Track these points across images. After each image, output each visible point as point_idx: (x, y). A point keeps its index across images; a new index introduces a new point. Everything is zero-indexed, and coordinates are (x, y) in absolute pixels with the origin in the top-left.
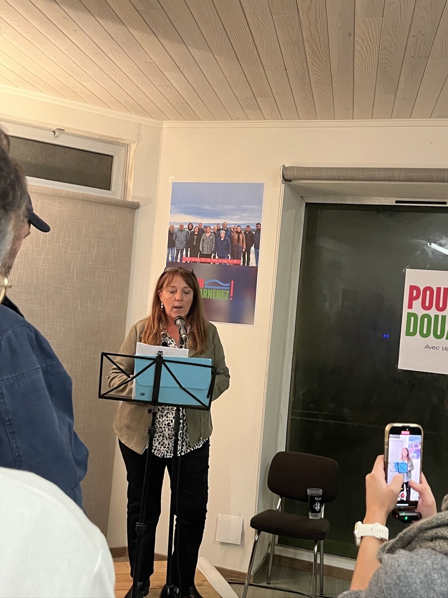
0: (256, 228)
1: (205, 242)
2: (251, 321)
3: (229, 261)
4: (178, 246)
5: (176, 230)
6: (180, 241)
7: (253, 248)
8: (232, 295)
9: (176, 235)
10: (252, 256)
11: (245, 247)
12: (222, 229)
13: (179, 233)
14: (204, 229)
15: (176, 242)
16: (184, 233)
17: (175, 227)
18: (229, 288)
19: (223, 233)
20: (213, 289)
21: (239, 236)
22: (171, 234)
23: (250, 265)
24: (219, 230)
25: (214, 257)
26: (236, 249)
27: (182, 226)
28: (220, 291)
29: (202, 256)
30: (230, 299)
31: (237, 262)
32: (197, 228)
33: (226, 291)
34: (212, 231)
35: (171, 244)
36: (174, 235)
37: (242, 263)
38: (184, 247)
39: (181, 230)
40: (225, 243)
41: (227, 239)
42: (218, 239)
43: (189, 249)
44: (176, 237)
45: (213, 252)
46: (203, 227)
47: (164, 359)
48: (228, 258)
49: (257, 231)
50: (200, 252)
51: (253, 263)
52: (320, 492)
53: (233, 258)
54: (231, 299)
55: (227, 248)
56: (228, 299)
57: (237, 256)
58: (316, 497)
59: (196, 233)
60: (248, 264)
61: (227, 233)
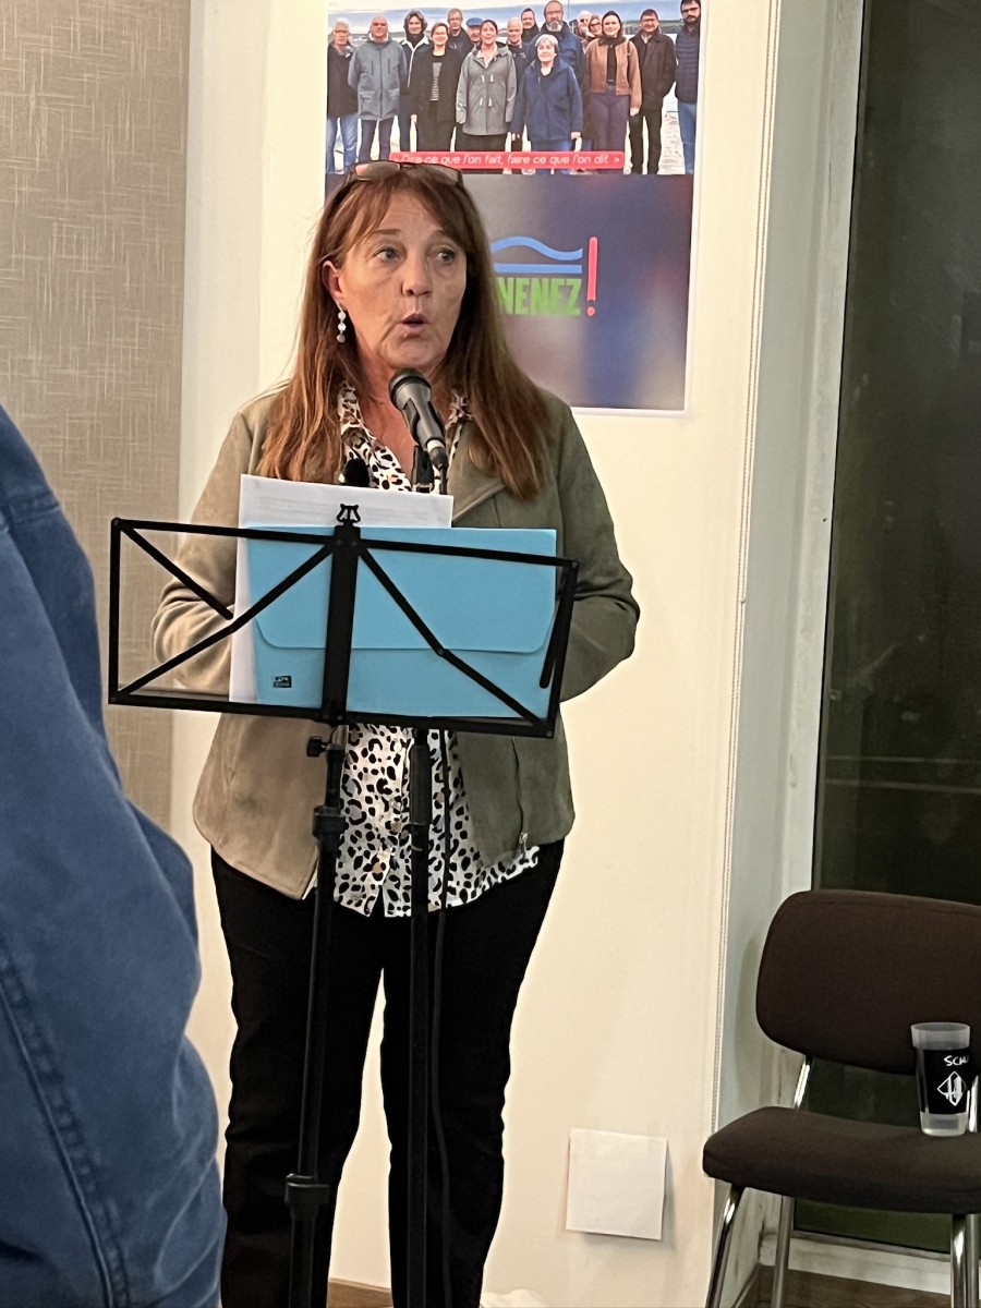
0: (680, 16)
1: (474, 88)
2: (672, 395)
3: (575, 157)
4: (366, 108)
5: (357, 43)
6: (377, 86)
7: (670, 102)
8: (592, 296)
9: (358, 61)
10: (670, 133)
11: (637, 98)
12: (545, 30)
13: (371, 53)
14: (470, 32)
15: (361, 93)
16: (391, 55)
17: (353, 30)
18: (578, 269)
19: (547, 45)
20: (515, 275)
21: (611, 55)
22: (337, 61)
23: (661, 172)
24: (530, 33)
25: (517, 146)
26: (604, 110)
27: (379, 25)
28: (545, 281)
29: (469, 143)
30: (585, 312)
31: (611, 159)
32: (442, 29)
33: (570, 281)
34: (503, 40)
35: (341, 102)
36: (352, 63)
37: (628, 167)
38: (394, 112)
39: (379, 42)
40: (559, 85)
41: (567, 70)
42: (528, 71)
43: (414, 118)
44: (359, 72)
45: (508, 126)
46: (465, 27)
47: (363, 536)
48: (573, 148)
49: (685, 29)
50: (460, 126)
51: (671, 162)
52: (963, 1035)
53: (592, 144)
54: (591, 311)
55: (565, 105)
56: (578, 312)
57: (608, 139)
58: (946, 1053)
59: (439, 52)
60: (653, 167)
61: (564, 47)
